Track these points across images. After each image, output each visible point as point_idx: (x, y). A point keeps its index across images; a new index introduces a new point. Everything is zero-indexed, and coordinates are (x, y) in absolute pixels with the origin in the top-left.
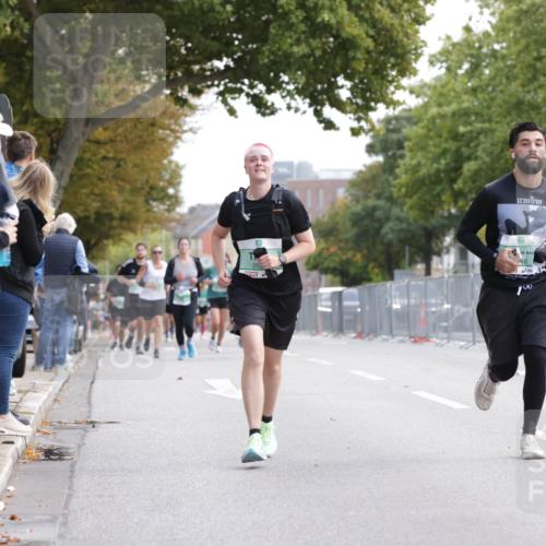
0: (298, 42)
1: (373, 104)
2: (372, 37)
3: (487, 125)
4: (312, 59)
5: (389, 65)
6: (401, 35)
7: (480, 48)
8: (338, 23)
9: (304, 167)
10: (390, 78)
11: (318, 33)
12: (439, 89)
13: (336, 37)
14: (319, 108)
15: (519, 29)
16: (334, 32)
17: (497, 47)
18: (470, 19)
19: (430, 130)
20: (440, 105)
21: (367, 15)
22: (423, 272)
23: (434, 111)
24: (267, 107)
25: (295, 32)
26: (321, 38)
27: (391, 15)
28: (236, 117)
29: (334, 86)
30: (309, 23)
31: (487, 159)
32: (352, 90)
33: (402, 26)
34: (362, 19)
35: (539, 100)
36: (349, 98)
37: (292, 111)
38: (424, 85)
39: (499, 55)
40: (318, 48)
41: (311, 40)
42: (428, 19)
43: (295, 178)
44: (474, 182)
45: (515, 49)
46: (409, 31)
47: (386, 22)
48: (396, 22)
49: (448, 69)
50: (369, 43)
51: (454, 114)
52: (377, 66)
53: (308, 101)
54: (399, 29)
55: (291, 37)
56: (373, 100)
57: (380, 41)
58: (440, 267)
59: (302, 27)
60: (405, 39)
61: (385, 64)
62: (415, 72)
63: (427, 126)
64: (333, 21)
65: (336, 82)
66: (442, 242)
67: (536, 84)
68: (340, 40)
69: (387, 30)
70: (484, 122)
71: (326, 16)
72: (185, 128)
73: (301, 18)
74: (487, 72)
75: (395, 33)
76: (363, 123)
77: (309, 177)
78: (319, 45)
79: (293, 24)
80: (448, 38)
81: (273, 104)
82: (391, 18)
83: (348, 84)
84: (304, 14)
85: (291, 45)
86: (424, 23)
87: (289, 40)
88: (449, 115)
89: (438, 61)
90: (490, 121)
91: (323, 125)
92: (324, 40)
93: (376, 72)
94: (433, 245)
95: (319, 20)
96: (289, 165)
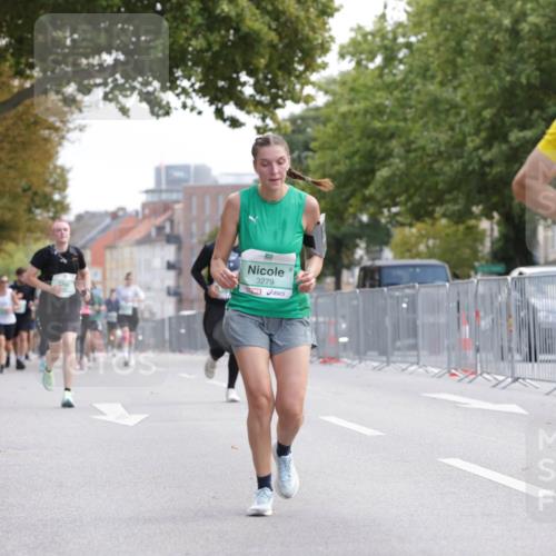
0: (195, 34)
1: (280, 101)
2: (275, 30)
3: (402, 124)
4: (209, 54)
5: (296, 59)
6: (307, 28)
7: (395, 39)
8: (238, 15)
9: (202, 171)
10: (297, 73)
11: (217, 26)
12: (350, 85)
13: (237, 30)
14: (220, 105)
15: (437, 20)
16: (234, 25)
17: (413, 39)
18: (385, 7)
19: (340, 129)
20: (351, 102)
21: (270, 8)
22: (332, 286)
23: (344, 108)
24: (161, 107)
25: (191, 25)
26: (219, 31)
27: (296, 6)
28: (128, 117)
29: (235, 82)
30: (206, 15)
31: (402, 166)
32: (255, 86)
33: (308, 18)
34: (264, 11)
35: (458, 99)
36: (251, 96)
37: (188, 110)
38: (332, 81)
39: (414, 48)
40: (215, 41)
41: (208, 34)
42: (337, 10)
43: (192, 183)
44: (387, 188)
45: (432, 42)
46: (316, 24)
47: (291, 14)
48: (302, 14)
49: (359, 63)
50: (273, 36)
51: (366, 112)
52: (283, 61)
53: (207, 99)
54: (305, 22)
55: (186, 30)
56: (281, 97)
57: (283, 35)
58: (351, 280)
59: (199, 20)
60: (311, 34)
61: (292, 58)
62: (324, 66)
63: (337, 126)
64: (233, 14)
65: (238, 78)
66: (353, 253)
67: (456, 83)
68: (241, 34)
69: (292, 23)
70: (398, 120)
71: (225, 7)
72: (71, 126)
73: (197, 9)
74: (402, 67)
75: (300, 27)
76: (269, 121)
77: (208, 183)
78: (218, 39)
79: (188, 16)
80: (360, 28)
81: (168, 103)
82: (297, 9)
83: (251, 81)
84: (201, 6)
85: (188, 39)
86: (331, 15)
87: (184, 34)
88: (362, 112)
89: (349, 53)
90: (405, 120)
91: (228, 123)
92: (223, 32)
93: (281, 67)
94: (344, 256)
95: (218, 11)
96: (186, 168)
